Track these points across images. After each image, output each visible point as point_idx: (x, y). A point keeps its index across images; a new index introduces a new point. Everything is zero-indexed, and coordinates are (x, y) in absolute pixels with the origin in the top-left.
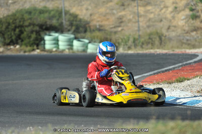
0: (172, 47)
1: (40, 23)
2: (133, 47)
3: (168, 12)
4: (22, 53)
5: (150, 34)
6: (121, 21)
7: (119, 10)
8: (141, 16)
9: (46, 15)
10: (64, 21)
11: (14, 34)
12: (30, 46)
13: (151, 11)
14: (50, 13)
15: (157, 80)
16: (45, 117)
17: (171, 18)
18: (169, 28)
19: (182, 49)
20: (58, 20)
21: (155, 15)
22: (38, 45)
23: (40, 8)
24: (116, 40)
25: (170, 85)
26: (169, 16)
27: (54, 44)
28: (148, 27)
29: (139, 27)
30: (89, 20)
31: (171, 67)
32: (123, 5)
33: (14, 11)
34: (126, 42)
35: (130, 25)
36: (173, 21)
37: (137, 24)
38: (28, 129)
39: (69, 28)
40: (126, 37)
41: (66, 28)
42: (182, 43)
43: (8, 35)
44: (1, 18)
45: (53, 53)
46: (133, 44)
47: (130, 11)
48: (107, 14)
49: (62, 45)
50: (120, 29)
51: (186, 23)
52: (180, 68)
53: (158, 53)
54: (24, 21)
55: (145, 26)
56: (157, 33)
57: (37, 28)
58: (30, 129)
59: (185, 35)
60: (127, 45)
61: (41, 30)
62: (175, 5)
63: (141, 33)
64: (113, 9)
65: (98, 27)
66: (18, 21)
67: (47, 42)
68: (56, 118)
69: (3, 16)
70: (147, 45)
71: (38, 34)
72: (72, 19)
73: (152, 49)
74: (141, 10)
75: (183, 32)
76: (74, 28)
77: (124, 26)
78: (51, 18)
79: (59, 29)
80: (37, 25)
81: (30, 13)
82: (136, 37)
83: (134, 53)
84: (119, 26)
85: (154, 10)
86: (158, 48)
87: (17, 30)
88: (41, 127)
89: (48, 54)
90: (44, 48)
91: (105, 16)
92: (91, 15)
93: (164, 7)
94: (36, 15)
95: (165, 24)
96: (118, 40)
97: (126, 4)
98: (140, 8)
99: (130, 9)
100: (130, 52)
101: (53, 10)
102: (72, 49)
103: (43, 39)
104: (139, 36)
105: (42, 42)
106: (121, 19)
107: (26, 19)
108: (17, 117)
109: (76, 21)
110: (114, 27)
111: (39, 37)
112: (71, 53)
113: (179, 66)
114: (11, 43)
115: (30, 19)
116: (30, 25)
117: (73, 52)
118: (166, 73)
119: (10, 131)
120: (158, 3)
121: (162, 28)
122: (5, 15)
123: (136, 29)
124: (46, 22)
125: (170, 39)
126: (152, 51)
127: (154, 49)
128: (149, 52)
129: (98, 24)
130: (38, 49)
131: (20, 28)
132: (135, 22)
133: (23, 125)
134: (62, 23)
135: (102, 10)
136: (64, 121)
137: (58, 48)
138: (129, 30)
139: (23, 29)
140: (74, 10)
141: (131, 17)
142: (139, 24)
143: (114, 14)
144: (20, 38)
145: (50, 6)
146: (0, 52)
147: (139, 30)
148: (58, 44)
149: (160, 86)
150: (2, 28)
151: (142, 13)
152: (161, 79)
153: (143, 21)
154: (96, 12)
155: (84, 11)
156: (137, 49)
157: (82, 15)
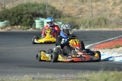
0: (112, 27)
1: (33, 12)
2: (89, 27)
3: (110, 5)
4: (22, 30)
5: (99, 19)
7: (80, 5)
9: (36, 7)
10: (47, 11)
11: (17, 19)
12: (27, 26)
13: (100, 5)
14: (38, 6)
15: (103, 47)
16: (36, 69)
18: (111, 15)
19: (118, 28)
20: (43, 10)
21: (102, 7)
22: (31, 26)
23: (33, 3)
24: (78, 23)
25: (111, 50)
26: (111, 8)
27: (41, 25)
28: (98, 14)
29: (92, 15)
30: (62, 10)
31: (112, 39)
32: (83, 1)
33: (17, 5)
35: (87, 13)
36: (113, 11)
37: (91, 13)
38: (25, 76)
39: (50, 15)
40: (84, 21)
41: (48, 16)
42: (118, 24)
43: (13, 20)
44: (9, 10)
45: (40, 30)
46: (89, 25)
47: (87, 5)
48: (73, 7)
50: (81, 16)
51: (121, 12)
52: (117, 39)
53: (104, 30)
54: (23, 11)
55: (96, 14)
56: (104, 18)
57: (31, 15)
58: (26, 76)
59: (120, 19)
60: (85, 25)
61: (33, 16)
62: (114, 1)
63: (93, 18)
64: (76, 4)
65: (67, 15)
66: (19, 11)
67: (37, 24)
68: (42, 69)
69: (10, 8)
70: (97, 25)
71: (31, 19)
72: (52, 10)
73: (100, 28)
74: (94, 4)
75: (119, 17)
76: (53, 15)
78: (39, 9)
79: (44, 16)
80: (31, 14)
81: (26, 6)
82: (91, 20)
83: (89, 31)
84: (80, 14)
85: (101, 4)
86: (104, 28)
87: (19, 16)
88: (33, 75)
89: (38, 31)
90: (35, 27)
91: (72, 8)
92: (63, 7)
93: (108, 3)
94: (30, 7)
95: (108, 12)
100: (87, 30)
101: (40, 5)
103: (34, 22)
104: (93, 20)
105: (34, 24)
106: (81, 10)
107: (24, 10)
108: (18, 69)
109: (54, 11)
110: (77, 15)
111: (32, 21)
113: (116, 39)
114: (15, 24)
115: (27, 10)
116: (27, 13)
118: (108, 42)
119: (14, 77)
121: (106, 15)
122: (12, 7)
124: (36, 12)
125: (111, 22)
126: (100, 29)
127: (102, 28)
128: (99, 30)
129: (67, 13)
130: (31, 28)
131: (20, 16)
132: (90, 12)
133: (22, 74)
134: (45, 13)
135: (70, 4)
136: (47, 71)
138: (86, 17)
139: (22, 16)
140: (53, 4)
141: (88, 8)
143: (77, 7)
144: (20, 22)
145: (39, 2)
146: (9, 30)
147: (92, 16)
148: (43, 25)
149: (105, 50)
150: (9, 15)
151: (94, 6)
152: (106, 46)
153: (95, 11)
154: (67, 5)
155: (59, 5)
156: (91, 28)
157: (58, 7)
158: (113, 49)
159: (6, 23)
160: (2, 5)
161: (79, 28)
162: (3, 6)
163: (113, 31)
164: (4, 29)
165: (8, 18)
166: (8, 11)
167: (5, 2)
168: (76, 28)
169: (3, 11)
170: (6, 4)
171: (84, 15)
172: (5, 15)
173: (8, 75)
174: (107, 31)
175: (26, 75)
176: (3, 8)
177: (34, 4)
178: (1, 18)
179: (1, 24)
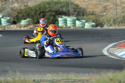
1: (56, 10)
2: (113, 25)
5: (124, 17)
6: (105, 8)
7: (104, 2)
8: (118, 5)
9: (59, 5)
10: (70, 9)
11: (40, 17)
13: (124, 2)
14: (62, 4)
20: (67, 8)
27: (64, 23)
28: (123, 12)
29: (117, 12)
30: (85, 8)
33: (40, 3)
34: (109, 22)
35: (111, 11)
37: (115, 11)
38: (48, 75)
39: (73, 13)
40: (108, 19)
41: (72, 13)
43: (36, 18)
44: (32, 7)
45: (63, 29)
46: (113, 23)
47: (111, 3)
49: (69, 24)
50: (105, 14)
54: (46, 9)
55: (121, 12)
57: (54, 13)
58: (49, 75)
60: (109, 23)
61: (56, 14)
63: (118, 16)
64: (100, 1)
65: (91, 12)
66: (42, 9)
67: (59, 22)
68: (65, 69)
70: (122, 24)
71: (54, 17)
72: (75, 7)
74: (118, 2)
76: (76, 13)
77: (107, 12)
78: (62, 7)
79: (67, 14)
80: (54, 11)
81: (49, 4)
82: (115, 18)
83: (114, 29)
84: (104, 12)
87: (42, 14)
88: (56, 74)
89: (61, 29)
90: (58, 26)
91: (96, 5)
92: (87, 5)
94: (53, 5)
96: (104, 20)
99: (112, 1)
100: (111, 28)
101: (63, 2)
102: (75, 26)
103: (57, 20)
104: (117, 18)
105: (57, 22)
106: (105, 7)
108: (41, 68)
109: (78, 9)
110: (101, 13)
111: (55, 19)
112: (74, 29)
114: (38, 23)
115: (50, 7)
116: (49, 11)
117: (76, 28)
122: (34, 5)
123: (115, 13)
124: (59, 9)
128: (123, 28)
129: (91, 11)
132: (115, 9)
134: (69, 10)
135: (94, 2)
137: (67, 25)
138: (111, 14)
139: (45, 14)
140: (77, 2)
142: (117, 10)
143: (101, 4)
146: (31, 28)
147: (117, 14)
148: (66, 23)
150: (32, 13)
151: (119, 4)
153: (119, 8)
154: (90, 3)
155: (83, 2)
156: (116, 26)
157: (81, 5)
159: (29, 21)
160: (24, 3)
162: (26, 3)
164: (27, 28)
165: (30, 16)
166: (31, 9)
168: (99, 26)
169: (26, 9)
170: (29, 1)
172: (28, 13)
173: (30, 74)
176: (25, 6)
177: (57, 1)
178: (23, 16)
179: (23, 22)
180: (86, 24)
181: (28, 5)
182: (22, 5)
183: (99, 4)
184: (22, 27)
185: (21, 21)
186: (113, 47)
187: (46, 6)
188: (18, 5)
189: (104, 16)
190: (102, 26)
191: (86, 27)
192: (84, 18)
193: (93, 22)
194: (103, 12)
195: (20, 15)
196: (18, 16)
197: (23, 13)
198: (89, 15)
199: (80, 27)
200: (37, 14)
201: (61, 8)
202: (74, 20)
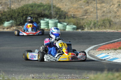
0: (117, 28)
1: (38, 13)
2: (93, 28)
3: (114, 7)
5: (104, 20)
6: (86, 12)
7: (85, 6)
10: (52, 12)
11: (22, 19)
13: (104, 6)
14: (44, 7)
15: (107, 48)
16: (41, 69)
17: (116, 11)
18: (115, 17)
21: (107, 9)
23: (38, 3)
25: (115, 51)
26: (115, 10)
27: (46, 25)
28: (103, 16)
30: (67, 11)
31: (116, 40)
32: (88, 3)
33: (23, 6)
35: (91, 14)
36: (117, 12)
39: (55, 16)
40: (89, 22)
41: (54, 16)
43: (19, 20)
44: (15, 10)
45: (46, 31)
46: (93, 26)
47: (92, 6)
49: (51, 26)
50: (85, 17)
53: (108, 31)
54: (28, 11)
55: (101, 15)
56: (108, 20)
57: (36, 16)
60: (89, 26)
61: (38, 17)
62: (119, 3)
63: (98, 20)
64: (81, 5)
65: (72, 15)
66: (25, 11)
67: (42, 24)
68: (47, 69)
69: (16, 8)
70: (102, 27)
71: (37, 19)
72: (57, 10)
73: (104, 29)
74: (99, 6)
76: (58, 16)
77: (88, 15)
79: (49, 17)
80: (36, 14)
81: (32, 6)
82: (96, 21)
83: (94, 32)
84: (86, 15)
85: (106, 6)
86: (108, 29)
87: (24, 17)
88: (38, 74)
90: (40, 28)
91: (77, 9)
92: (68, 9)
93: (113, 4)
94: (36, 8)
95: (113, 14)
96: (84, 23)
97: (89, 2)
98: (98, 5)
99: (92, 5)
100: (91, 31)
101: (46, 5)
103: (40, 22)
105: (39, 24)
106: (86, 11)
108: (24, 68)
109: (59, 12)
110: (82, 16)
111: (38, 21)
114: (21, 25)
115: (32, 10)
116: (32, 14)
118: (113, 44)
119: (20, 76)
120: (109, 2)
121: (111, 17)
122: (17, 8)
123: (96, 17)
124: (41, 12)
125: (116, 23)
126: (105, 30)
127: (106, 29)
128: (103, 31)
129: (72, 14)
131: (26, 16)
132: (95, 13)
133: (28, 73)
135: (75, 5)
136: (52, 71)
137: (49, 28)
138: (91, 18)
140: (59, 5)
142: (97, 14)
143: (82, 8)
145: (44, 3)
146: (14, 30)
147: (97, 18)
148: (48, 25)
149: (110, 51)
150: (15, 15)
151: (99, 8)
152: (110, 47)
153: (100, 12)
154: (72, 7)
155: (64, 6)
156: (96, 29)
157: (63, 8)
158: (118, 50)
159: (12, 23)
160: (8, 5)
161: (84, 28)
162: (9, 6)
163: (117, 33)
164: (10, 29)
165: (13, 18)
167: (11, 2)
168: (80, 29)
169: (9, 11)
170: (12, 4)
171: (89, 17)
172: (11, 15)
173: (14, 74)
174: (111, 32)
175: (31, 74)
176: (8, 8)
177: (40, 4)
178: (7, 18)
179: (6, 24)
180: (68, 27)
181: (11, 7)
182: (5, 7)
183: (80, 8)
184: (5, 28)
185: (4, 22)
186: (93, 49)
187: (29, 9)
188: (1, 7)
189: (85, 19)
190: (83, 28)
191: (67, 30)
192: (66, 21)
193: (74, 25)
194: (84, 15)
195: (3, 17)
196: (1, 18)
197: (6, 15)
198: (70, 18)
199: (61, 29)
200: (20, 16)
201: (44, 10)
202: (56, 23)
